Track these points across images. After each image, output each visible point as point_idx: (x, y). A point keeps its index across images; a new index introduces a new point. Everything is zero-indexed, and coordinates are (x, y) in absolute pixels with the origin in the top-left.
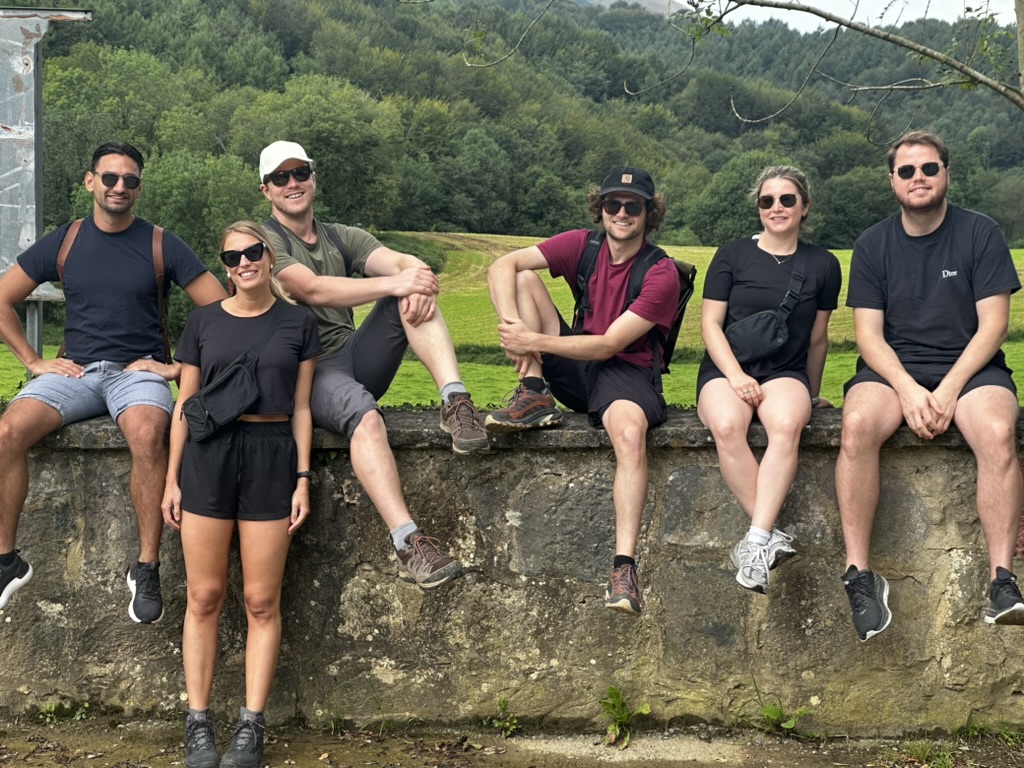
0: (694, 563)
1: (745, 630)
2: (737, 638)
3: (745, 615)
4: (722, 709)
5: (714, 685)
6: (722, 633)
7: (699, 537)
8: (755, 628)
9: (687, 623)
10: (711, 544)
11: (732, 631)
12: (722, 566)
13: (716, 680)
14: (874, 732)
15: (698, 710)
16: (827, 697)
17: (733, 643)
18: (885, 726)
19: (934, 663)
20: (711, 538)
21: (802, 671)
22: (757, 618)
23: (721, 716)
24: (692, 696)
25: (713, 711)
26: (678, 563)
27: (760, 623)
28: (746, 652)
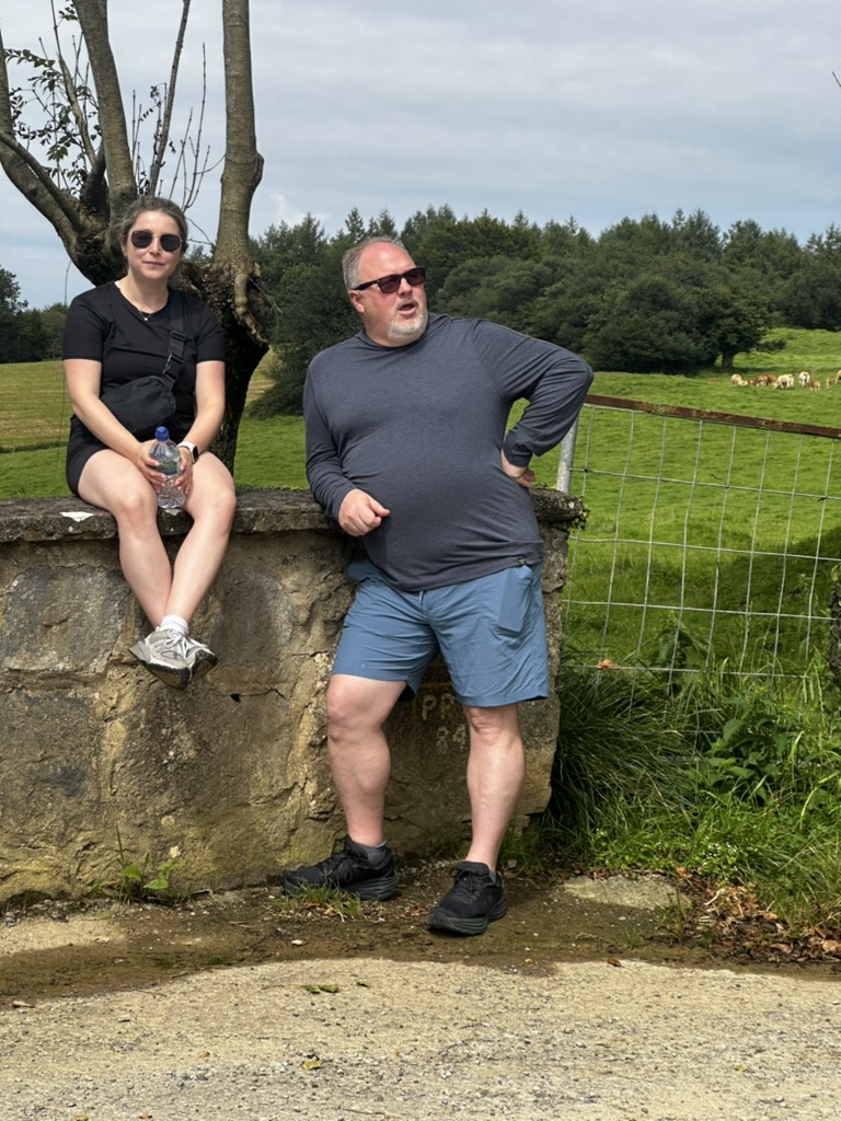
0: (38, 694)
1: (98, 772)
2: (88, 784)
3: (96, 754)
4: (68, 879)
5: (60, 849)
6: (70, 780)
7: (46, 658)
8: (109, 770)
9: (31, 772)
10: (61, 666)
11: (84, 776)
12: (71, 694)
13: (63, 840)
14: (238, 881)
15: (41, 883)
16: (188, 845)
17: (84, 791)
18: (249, 872)
19: (297, 790)
20: (61, 658)
21: (162, 816)
22: (111, 757)
23: (67, 888)
24: (33, 866)
25: (59, 881)
26: (18, 695)
27: (114, 762)
28: (98, 801)
